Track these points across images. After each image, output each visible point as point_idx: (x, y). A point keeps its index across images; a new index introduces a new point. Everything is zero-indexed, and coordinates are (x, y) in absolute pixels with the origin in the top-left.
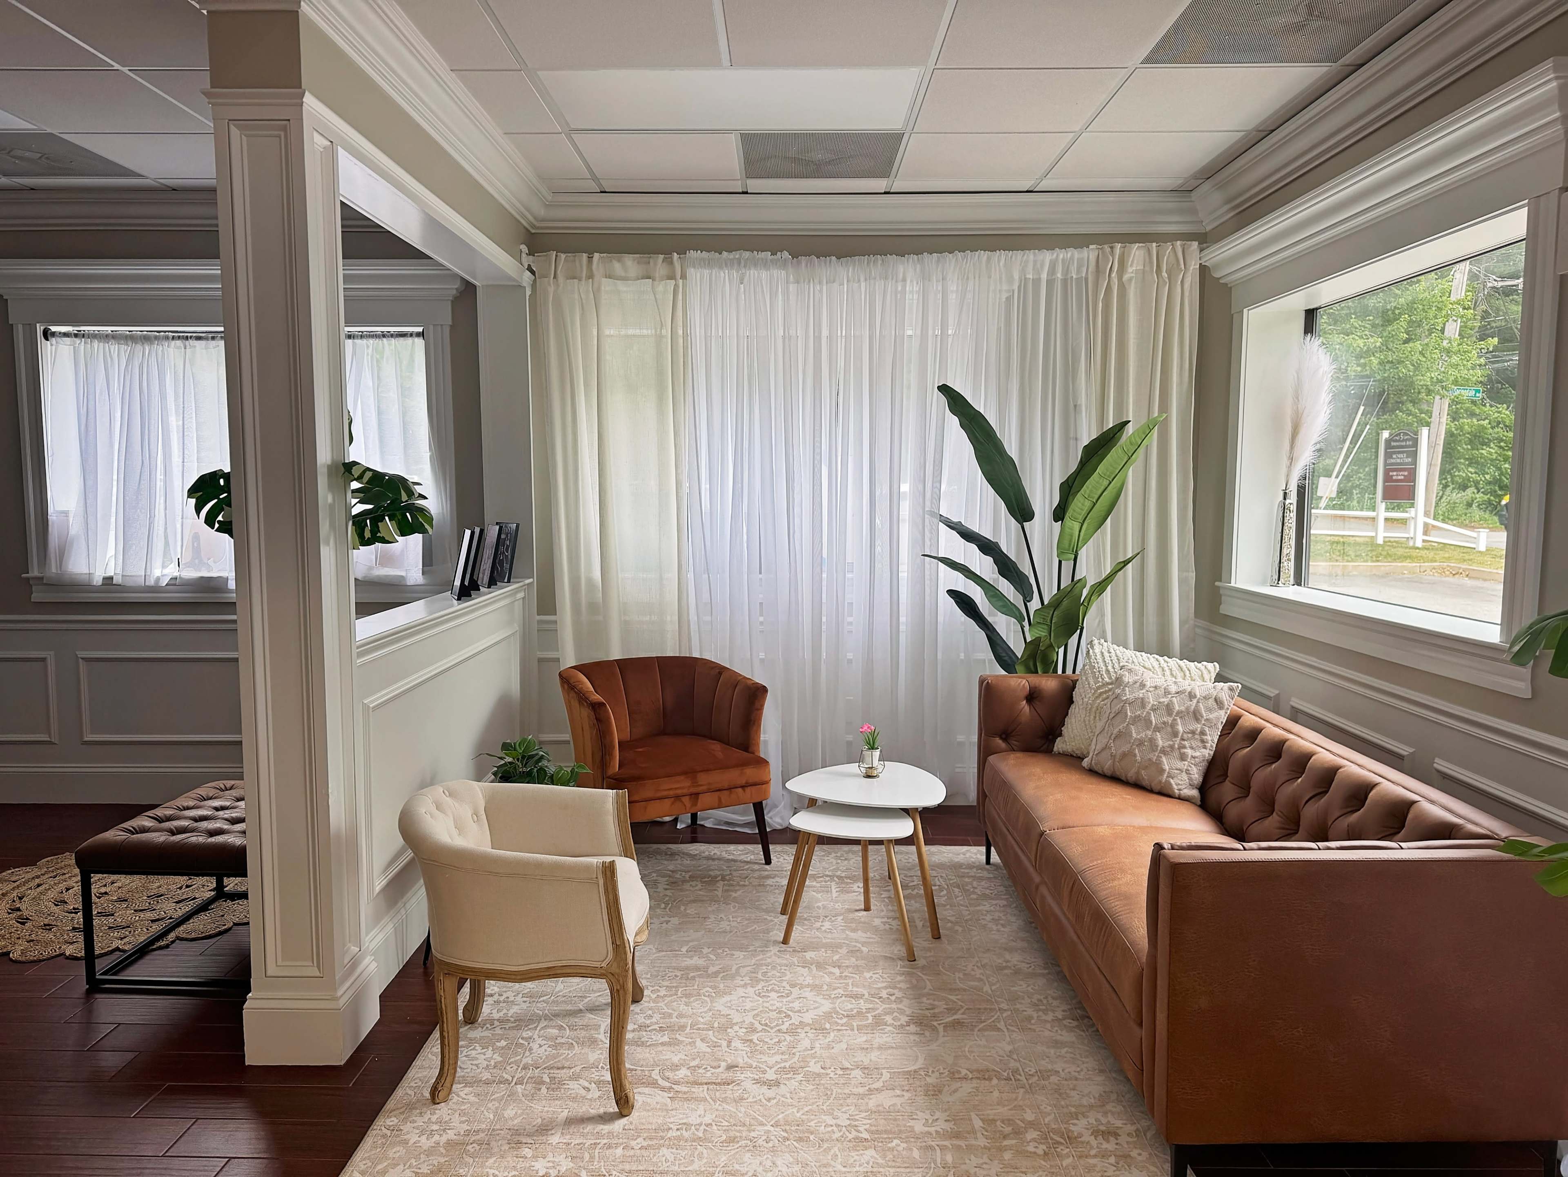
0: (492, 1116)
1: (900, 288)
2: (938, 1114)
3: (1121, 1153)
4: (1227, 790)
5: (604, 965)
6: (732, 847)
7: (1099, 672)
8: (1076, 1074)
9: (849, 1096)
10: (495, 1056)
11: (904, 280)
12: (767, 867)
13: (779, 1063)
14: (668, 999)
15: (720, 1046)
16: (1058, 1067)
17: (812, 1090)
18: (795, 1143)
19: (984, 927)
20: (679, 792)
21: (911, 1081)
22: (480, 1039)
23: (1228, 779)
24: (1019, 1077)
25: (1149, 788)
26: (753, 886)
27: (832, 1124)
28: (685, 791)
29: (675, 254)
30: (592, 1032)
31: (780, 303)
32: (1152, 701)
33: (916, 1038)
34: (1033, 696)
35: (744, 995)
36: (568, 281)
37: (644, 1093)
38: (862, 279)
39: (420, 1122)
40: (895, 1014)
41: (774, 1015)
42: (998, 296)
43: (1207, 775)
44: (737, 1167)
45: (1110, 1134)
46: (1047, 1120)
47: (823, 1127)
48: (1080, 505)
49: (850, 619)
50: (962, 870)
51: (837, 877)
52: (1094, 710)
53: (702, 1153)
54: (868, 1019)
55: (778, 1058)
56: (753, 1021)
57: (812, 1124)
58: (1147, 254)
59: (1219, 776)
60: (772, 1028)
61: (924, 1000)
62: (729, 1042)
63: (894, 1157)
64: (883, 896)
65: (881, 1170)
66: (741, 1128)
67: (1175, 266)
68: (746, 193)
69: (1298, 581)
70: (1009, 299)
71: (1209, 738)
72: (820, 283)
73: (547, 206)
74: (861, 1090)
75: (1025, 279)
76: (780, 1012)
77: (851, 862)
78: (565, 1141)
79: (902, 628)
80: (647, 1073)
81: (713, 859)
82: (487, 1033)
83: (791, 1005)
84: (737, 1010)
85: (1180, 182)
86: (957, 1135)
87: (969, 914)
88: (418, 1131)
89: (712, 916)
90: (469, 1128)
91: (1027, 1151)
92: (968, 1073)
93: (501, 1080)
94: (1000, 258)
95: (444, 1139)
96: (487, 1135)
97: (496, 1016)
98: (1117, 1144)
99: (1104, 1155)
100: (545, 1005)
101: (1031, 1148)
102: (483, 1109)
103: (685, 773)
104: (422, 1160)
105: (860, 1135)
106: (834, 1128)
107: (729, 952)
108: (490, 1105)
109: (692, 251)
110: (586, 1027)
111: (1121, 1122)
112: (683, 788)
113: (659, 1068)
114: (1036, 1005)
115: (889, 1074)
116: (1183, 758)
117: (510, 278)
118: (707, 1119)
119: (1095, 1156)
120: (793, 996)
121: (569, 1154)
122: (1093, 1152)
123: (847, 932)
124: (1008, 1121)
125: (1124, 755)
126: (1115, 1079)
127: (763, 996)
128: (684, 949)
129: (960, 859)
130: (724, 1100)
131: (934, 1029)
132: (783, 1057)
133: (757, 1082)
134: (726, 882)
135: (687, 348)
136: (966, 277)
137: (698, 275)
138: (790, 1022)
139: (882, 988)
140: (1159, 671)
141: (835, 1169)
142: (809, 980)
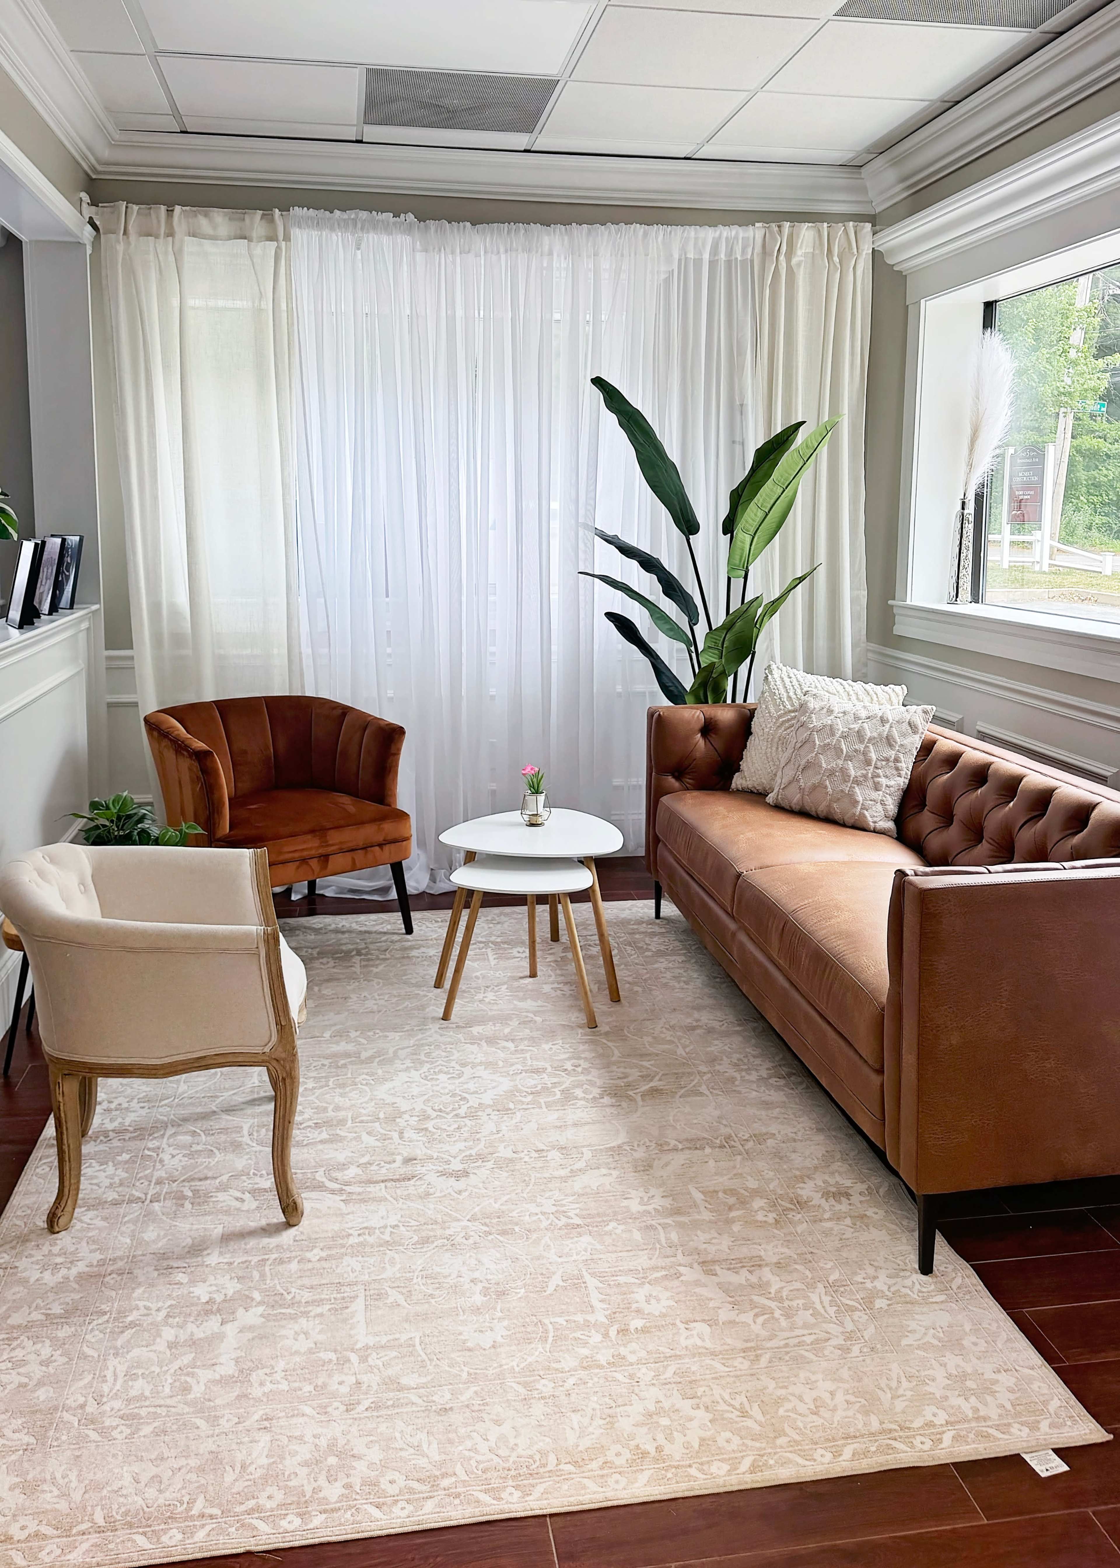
0: (128, 1241)
1: (545, 265)
2: (653, 1191)
3: (856, 1214)
4: (927, 820)
5: (267, 1050)
6: (362, 918)
7: (780, 698)
8: (793, 1135)
9: (551, 1179)
10: (119, 1172)
11: (550, 253)
12: (408, 937)
13: (463, 1151)
14: (318, 1092)
15: (391, 1139)
16: (773, 1129)
17: (507, 1178)
18: (498, 1237)
19: (665, 985)
20: (305, 854)
21: (617, 1158)
22: (96, 1155)
23: (927, 808)
24: (732, 1143)
25: (842, 822)
26: (396, 959)
27: (537, 1212)
28: (313, 852)
29: (277, 210)
30: (234, 1135)
31: (405, 274)
32: (841, 728)
33: (613, 1110)
34: (709, 728)
35: (408, 1079)
36: (141, 238)
37: (310, 1199)
38: (502, 250)
39: (38, 1255)
40: (585, 1086)
41: (447, 1099)
42: (656, 277)
43: (903, 805)
44: (437, 1269)
45: (842, 1194)
46: (771, 1187)
47: (528, 1217)
48: (752, 515)
49: (492, 649)
50: (631, 927)
51: (492, 943)
52: (776, 740)
53: (394, 1258)
54: (555, 1095)
55: (461, 1145)
56: (425, 1108)
57: (514, 1214)
58: (817, 235)
59: (916, 806)
60: (447, 1114)
61: (614, 1068)
62: (401, 1133)
63: (614, 1240)
64: (548, 960)
65: (601, 1256)
66: (434, 1227)
67: (847, 250)
68: (360, 142)
69: (976, 598)
70: (668, 281)
71: (903, 765)
72: (453, 252)
73: (114, 145)
74: (562, 1173)
75: (686, 258)
76: (454, 1095)
77: (506, 925)
78: (225, 1261)
79: (554, 658)
80: (309, 1175)
81: (343, 933)
82: (102, 1147)
83: (465, 1086)
84: (404, 1097)
85: (851, 155)
86: (677, 1212)
87: (647, 973)
88: (37, 1267)
89: (354, 997)
90: (102, 1257)
91: (757, 1221)
92: (677, 1143)
93: (131, 1198)
94: (658, 234)
95: (74, 1271)
96: (127, 1262)
97: (110, 1126)
98: (850, 1204)
99: (838, 1218)
100: (169, 1109)
101: (760, 1217)
102: (115, 1234)
103: (312, 831)
104: (51, 1299)
105: (572, 1221)
106: (540, 1216)
107: (381, 1034)
108: (123, 1229)
109: (296, 208)
110: (224, 1130)
111: (850, 1181)
112: (311, 849)
113: (323, 1169)
114: (736, 1065)
115: (590, 1153)
116: (877, 787)
117: (69, 233)
118: (393, 1220)
119: (830, 1219)
120: (465, 1077)
121: (233, 1275)
122: (826, 1216)
123: (515, 1002)
124: (732, 1192)
125: (814, 787)
126: (834, 1137)
127: (432, 1079)
128: (327, 1035)
129: (625, 914)
130: (408, 1197)
131: (631, 1099)
132: (467, 1144)
133: (443, 1174)
134: (363, 957)
135: (293, 324)
136: (620, 253)
137: (305, 237)
138: (468, 1105)
139: (566, 1059)
140: (845, 695)
141: (550, 1260)
142: (480, 1057)
